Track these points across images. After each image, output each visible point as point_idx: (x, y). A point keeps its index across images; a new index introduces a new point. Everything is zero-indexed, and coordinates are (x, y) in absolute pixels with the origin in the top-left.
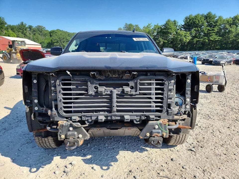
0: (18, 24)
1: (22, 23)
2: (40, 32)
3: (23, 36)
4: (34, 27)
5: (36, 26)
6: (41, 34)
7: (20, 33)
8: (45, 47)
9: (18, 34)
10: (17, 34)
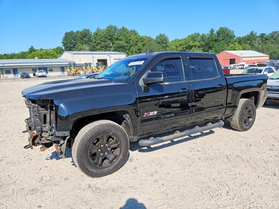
0: (246, 35)
1: (252, 33)
2: (274, 39)
3: (250, 47)
4: (268, 34)
5: (270, 33)
6: (275, 42)
7: (247, 45)
8: (276, 57)
9: (245, 46)
10: (243, 46)
